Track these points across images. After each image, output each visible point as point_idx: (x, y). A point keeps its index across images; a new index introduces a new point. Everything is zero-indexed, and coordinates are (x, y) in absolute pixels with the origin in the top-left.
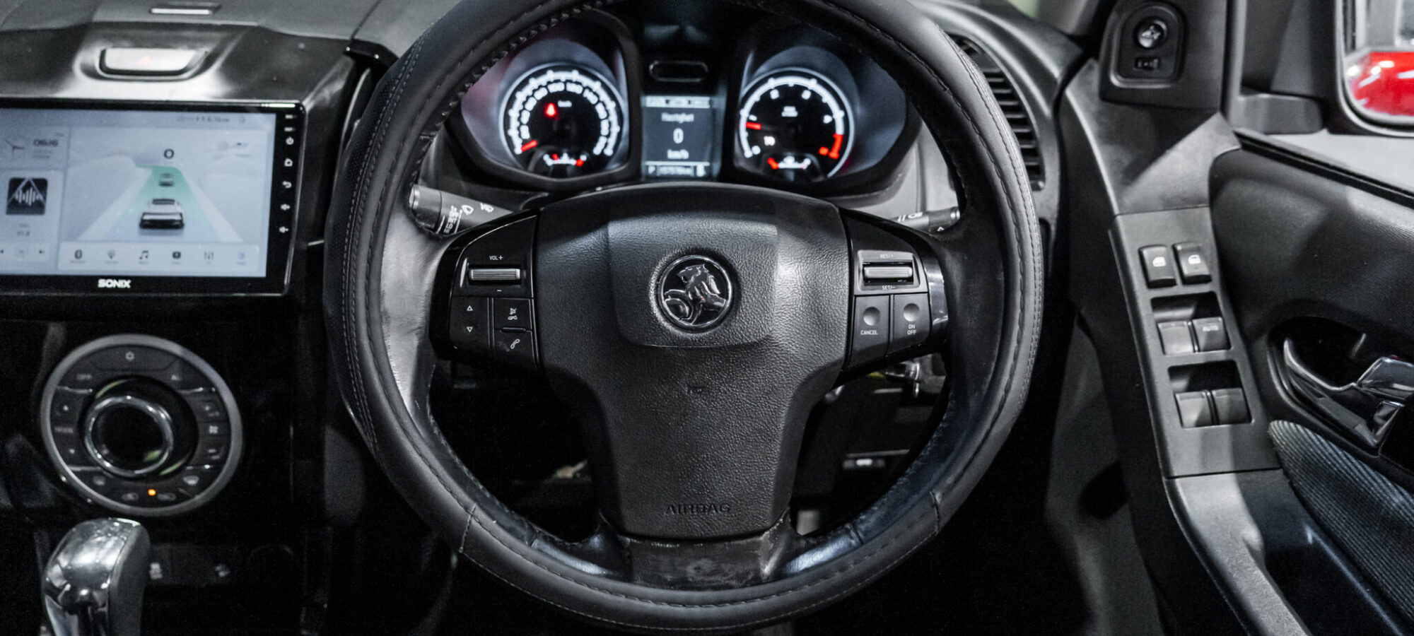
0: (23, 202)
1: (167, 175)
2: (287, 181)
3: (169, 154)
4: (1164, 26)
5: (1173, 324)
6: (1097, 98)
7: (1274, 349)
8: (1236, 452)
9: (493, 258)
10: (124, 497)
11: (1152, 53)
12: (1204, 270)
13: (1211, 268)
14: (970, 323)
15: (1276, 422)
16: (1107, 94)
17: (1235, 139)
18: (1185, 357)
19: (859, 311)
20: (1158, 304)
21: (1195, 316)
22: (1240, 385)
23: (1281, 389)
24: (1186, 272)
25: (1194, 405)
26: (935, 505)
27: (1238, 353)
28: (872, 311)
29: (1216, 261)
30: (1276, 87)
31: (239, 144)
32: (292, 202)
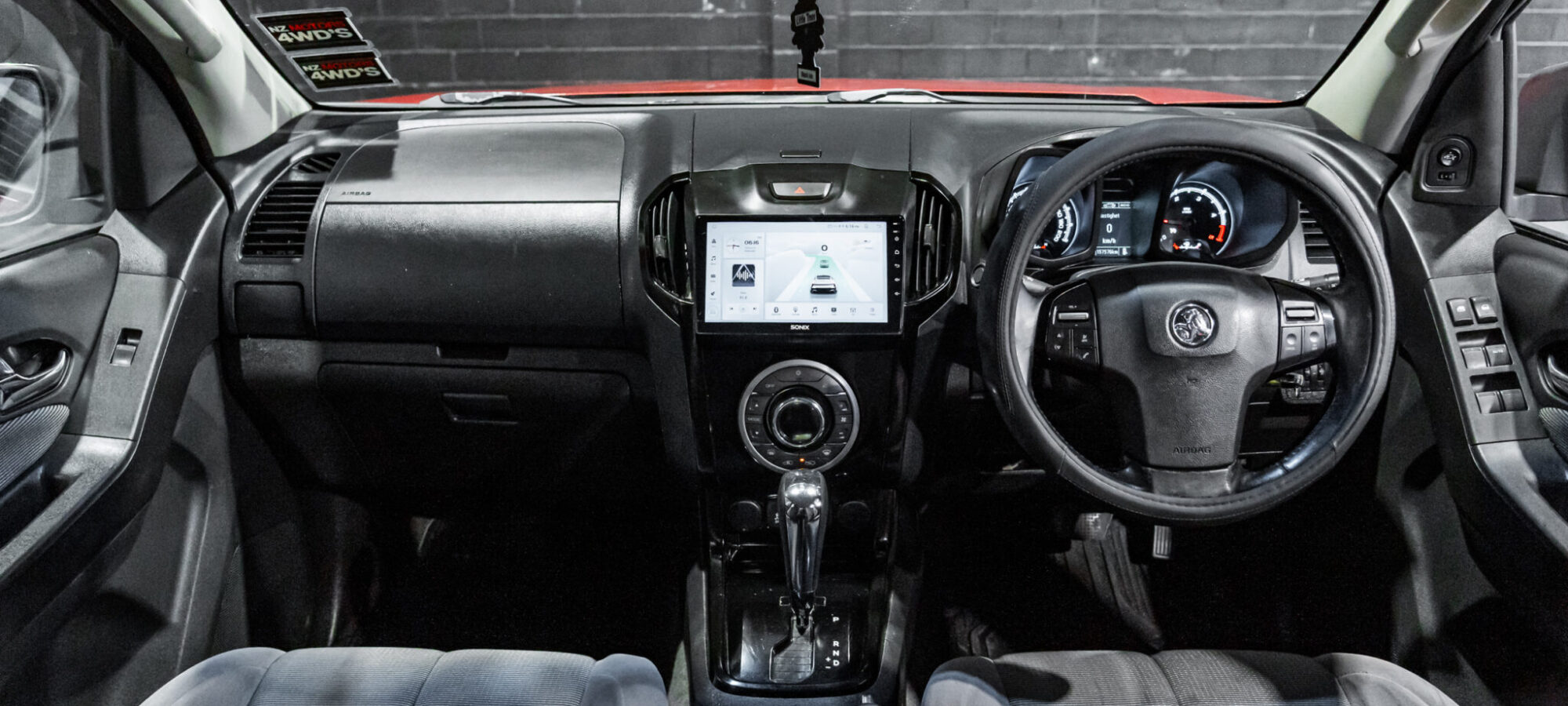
0: (742, 279)
1: (824, 261)
2: (897, 263)
3: (824, 248)
4: (1458, 151)
5: (1472, 349)
6: (1411, 199)
7: (1541, 362)
8: (1518, 428)
9: (1071, 307)
10: (784, 463)
11: (1451, 169)
12: (1492, 314)
13: (1497, 312)
14: (1351, 343)
15: (1544, 409)
16: (1418, 196)
17: (1511, 226)
18: (1481, 369)
19: (1284, 335)
20: (1461, 336)
21: (1487, 344)
22: (1519, 387)
23: (1545, 386)
24: (1480, 315)
25: (1489, 399)
26: (1333, 449)
27: (1517, 366)
28: (1292, 336)
29: (1500, 308)
30: (1539, 189)
31: (866, 241)
32: (900, 276)
